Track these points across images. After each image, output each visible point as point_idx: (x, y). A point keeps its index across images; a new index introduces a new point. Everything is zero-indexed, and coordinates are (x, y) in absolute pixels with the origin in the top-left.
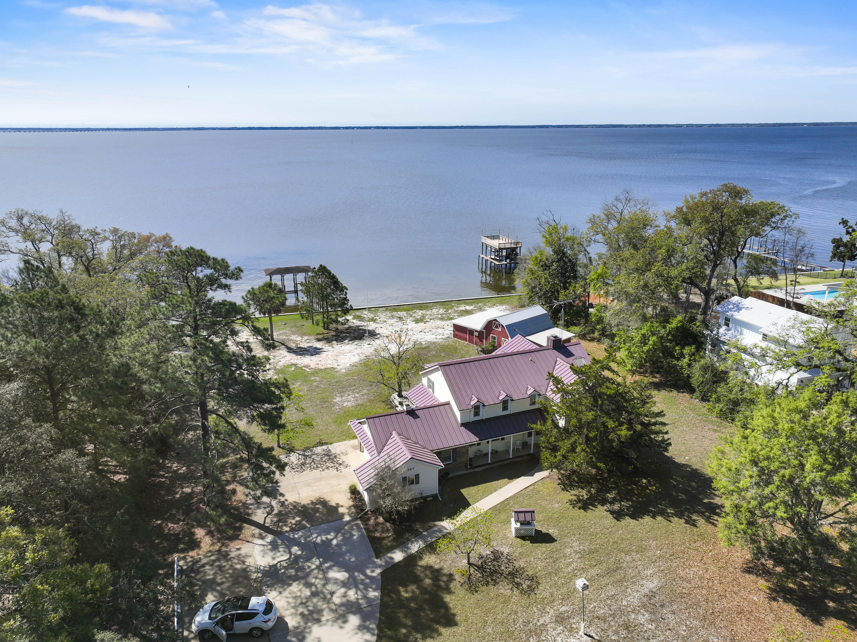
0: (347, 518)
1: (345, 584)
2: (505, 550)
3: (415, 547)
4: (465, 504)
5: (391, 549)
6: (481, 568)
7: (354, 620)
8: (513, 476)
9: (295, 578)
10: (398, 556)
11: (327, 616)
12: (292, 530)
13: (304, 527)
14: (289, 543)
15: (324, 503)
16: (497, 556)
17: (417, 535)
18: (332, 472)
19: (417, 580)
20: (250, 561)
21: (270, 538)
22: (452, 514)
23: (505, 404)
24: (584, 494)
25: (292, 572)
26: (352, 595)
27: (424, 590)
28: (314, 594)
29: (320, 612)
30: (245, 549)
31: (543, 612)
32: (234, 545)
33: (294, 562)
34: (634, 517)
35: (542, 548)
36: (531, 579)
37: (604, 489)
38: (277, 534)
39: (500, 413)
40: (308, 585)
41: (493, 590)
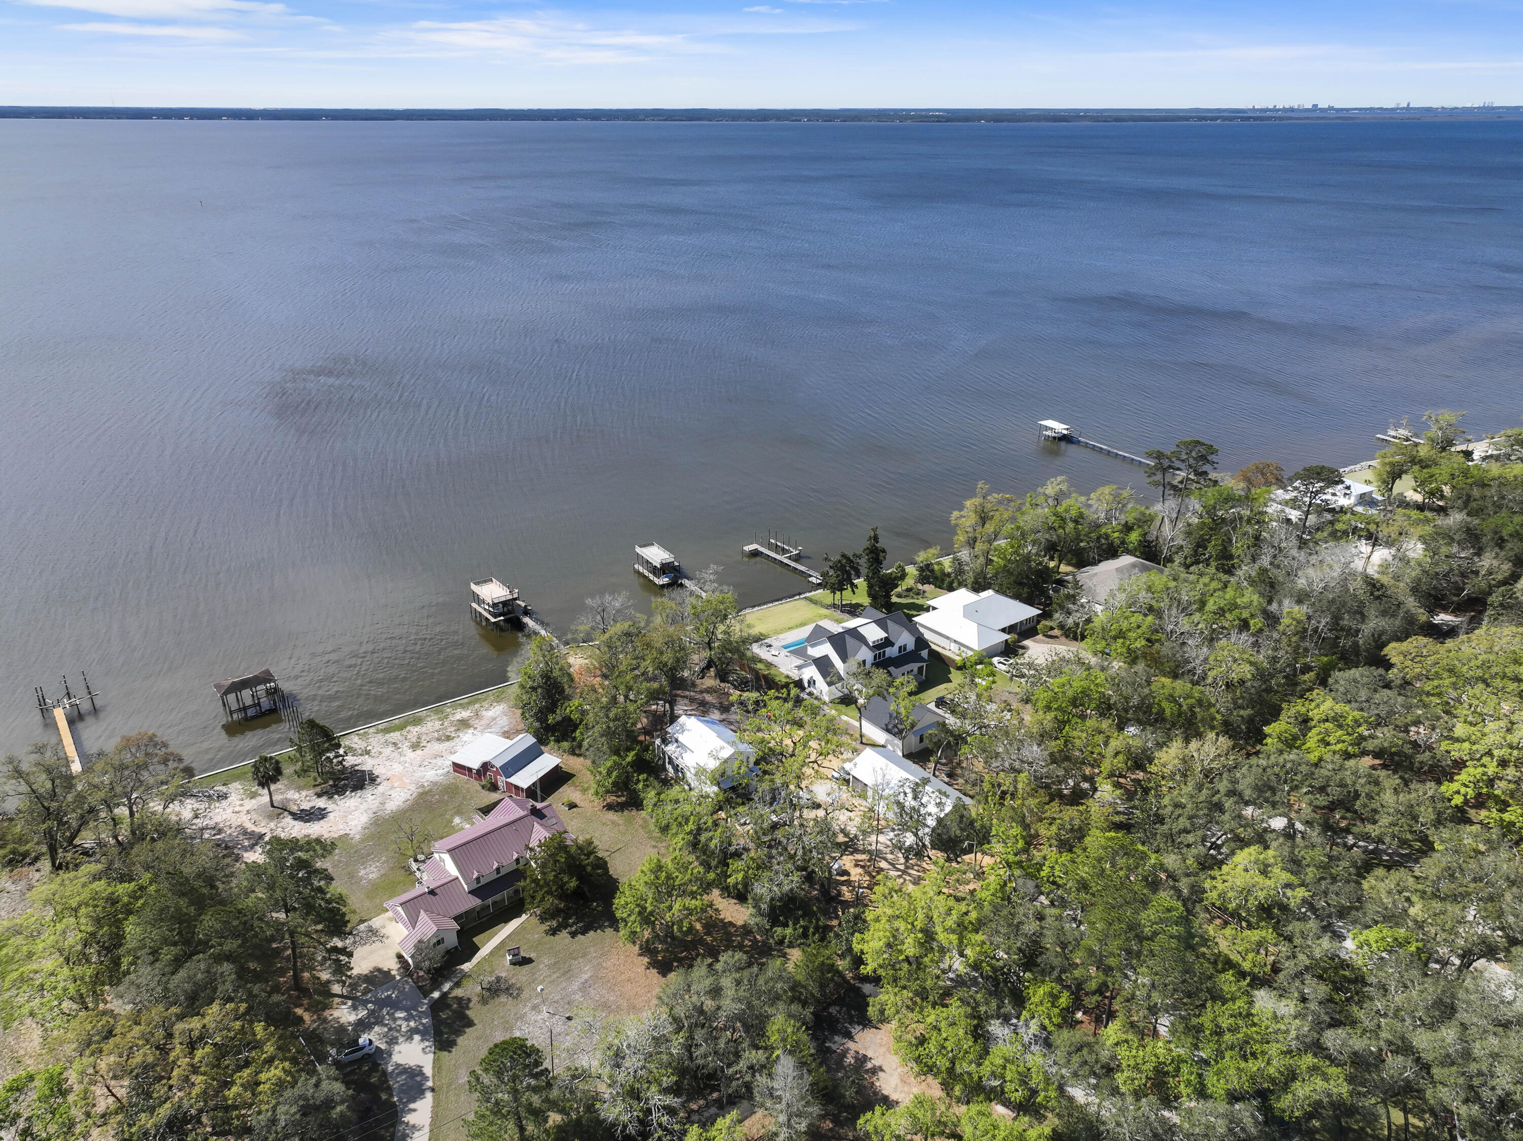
0: (398, 978)
1: (406, 1019)
2: (503, 975)
3: (446, 987)
4: (476, 949)
5: (432, 992)
6: (489, 990)
7: (417, 1038)
8: (507, 920)
9: (376, 1023)
10: (436, 995)
11: (401, 1040)
12: (364, 994)
13: (371, 991)
14: (365, 1003)
15: (379, 970)
16: (498, 979)
17: (447, 978)
18: (378, 944)
19: (449, 1006)
20: (342, 1020)
21: (350, 1003)
22: (468, 959)
23: (498, 870)
24: (554, 923)
25: (372, 1020)
26: (412, 1024)
27: (454, 1012)
28: (390, 1029)
29: (397, 1038)
30: (336, 1014)
31: (525, 1006)
32: (327, 1013)
33: (371, 1013)
34: (583, 934)
35: (527, 968)
36: (518, 989)
37: (566, 918)
38: (354, 999)
39: (495, 876)
40: (386, 1025)
41: (497, 1001)
